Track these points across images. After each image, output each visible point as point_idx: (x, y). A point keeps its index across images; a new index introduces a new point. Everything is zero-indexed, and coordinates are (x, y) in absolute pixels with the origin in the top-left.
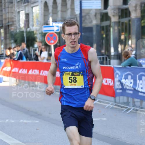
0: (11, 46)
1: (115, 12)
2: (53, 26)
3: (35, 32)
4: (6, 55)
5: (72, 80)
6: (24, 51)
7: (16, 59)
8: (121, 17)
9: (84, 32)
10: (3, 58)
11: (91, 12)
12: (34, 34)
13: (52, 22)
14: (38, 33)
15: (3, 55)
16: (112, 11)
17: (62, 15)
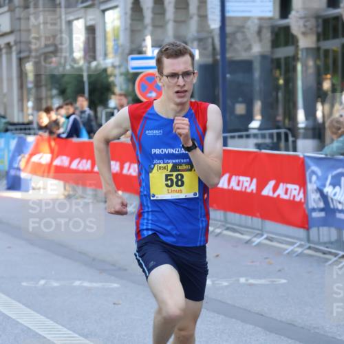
0: (52, 103)
1: (308, 24)
3: (110, 71)
4: (38, 124)
5: (172, 180)
6: (83, 115)
7: (64, 136)
8: (322, 37)
9: (230, 73)
10: (32, 132)
11: (249, 23)
12: (108, 76)
13: (152, 46)
14: (117, 72)
15: (31, 126)
16: (301, 23)
17: (176, 30)
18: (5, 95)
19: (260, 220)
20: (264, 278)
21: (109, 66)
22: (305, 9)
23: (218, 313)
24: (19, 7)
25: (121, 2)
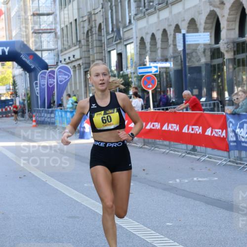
1: (229, 46)
2: (151, 67)
3: (129, 75)
8: (236, 53)
9: (190, 74)
11: (199, 47)
12: (129, 78)
13: (149, 62)
14: (133, 76)
16: (225, 46)
17: (162, 53)
18: (77, 91)
19: (204, 148)
21: (129, 73)
22: (227, 38)
23: (182, 196)
24: (84, 45)
25: (134, 40)
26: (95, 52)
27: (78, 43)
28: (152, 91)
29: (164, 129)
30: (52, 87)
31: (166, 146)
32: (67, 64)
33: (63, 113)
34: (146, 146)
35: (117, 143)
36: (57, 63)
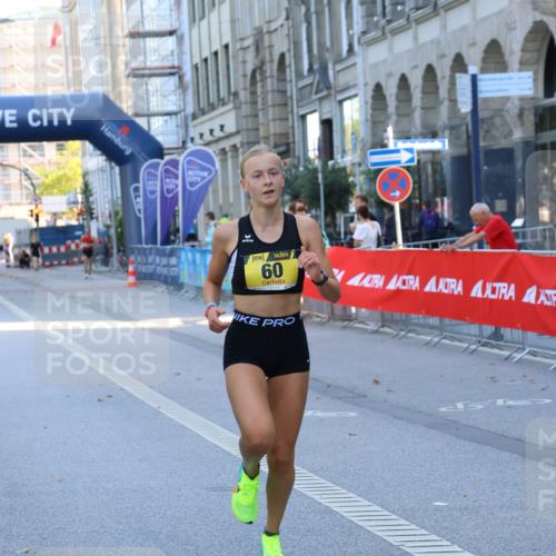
2: (397, 151)
3: (348, 170)
9: (487, 165)
11: (509, 105)
12: (347, 176)
13: (395, 138)
14: (357, 170)
17: (423, 118)
18: (231, 205)
19: (520, 332)
20: (526, 398)
21: (348, 164)
23: (470, 440)
24: (246, 103)
25: (360, 90)
26: (270, 117)
27: (232, 98)
28: (401, 204)
29: (427, 289)
30: (172, 198)
31: (432, 327)
32: (207, 144)
33: (198, 256)
34: (386, 330)
35: (284, 318)
36: (184, 143)
